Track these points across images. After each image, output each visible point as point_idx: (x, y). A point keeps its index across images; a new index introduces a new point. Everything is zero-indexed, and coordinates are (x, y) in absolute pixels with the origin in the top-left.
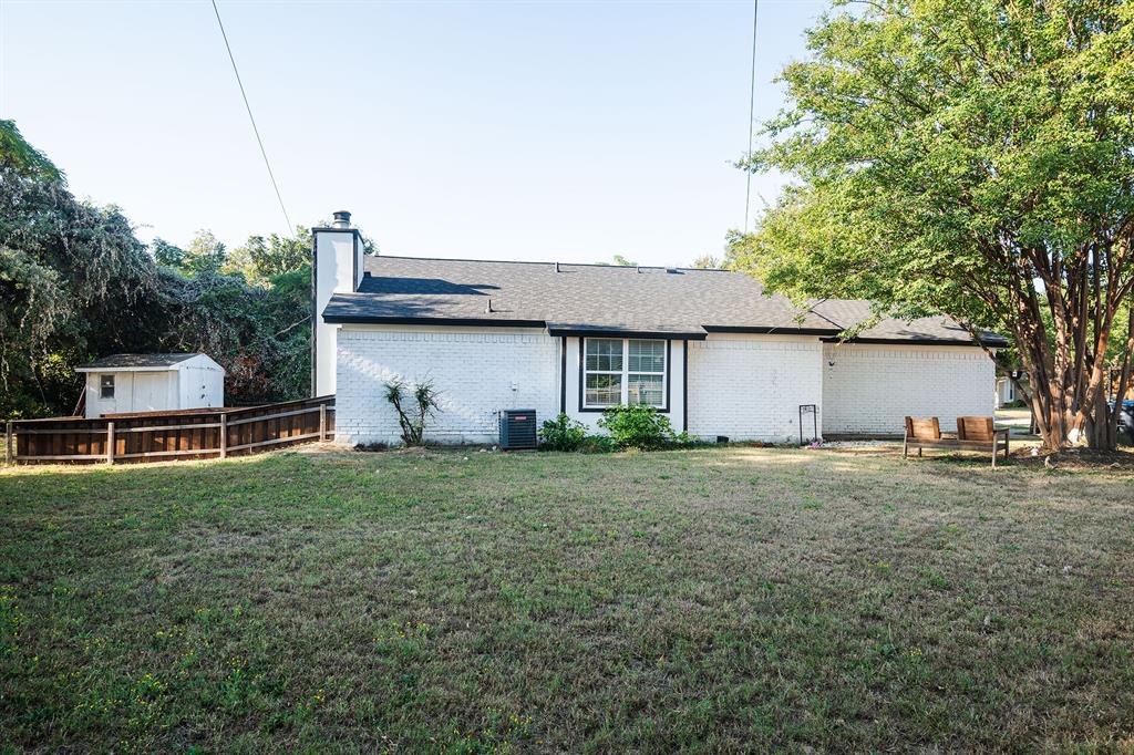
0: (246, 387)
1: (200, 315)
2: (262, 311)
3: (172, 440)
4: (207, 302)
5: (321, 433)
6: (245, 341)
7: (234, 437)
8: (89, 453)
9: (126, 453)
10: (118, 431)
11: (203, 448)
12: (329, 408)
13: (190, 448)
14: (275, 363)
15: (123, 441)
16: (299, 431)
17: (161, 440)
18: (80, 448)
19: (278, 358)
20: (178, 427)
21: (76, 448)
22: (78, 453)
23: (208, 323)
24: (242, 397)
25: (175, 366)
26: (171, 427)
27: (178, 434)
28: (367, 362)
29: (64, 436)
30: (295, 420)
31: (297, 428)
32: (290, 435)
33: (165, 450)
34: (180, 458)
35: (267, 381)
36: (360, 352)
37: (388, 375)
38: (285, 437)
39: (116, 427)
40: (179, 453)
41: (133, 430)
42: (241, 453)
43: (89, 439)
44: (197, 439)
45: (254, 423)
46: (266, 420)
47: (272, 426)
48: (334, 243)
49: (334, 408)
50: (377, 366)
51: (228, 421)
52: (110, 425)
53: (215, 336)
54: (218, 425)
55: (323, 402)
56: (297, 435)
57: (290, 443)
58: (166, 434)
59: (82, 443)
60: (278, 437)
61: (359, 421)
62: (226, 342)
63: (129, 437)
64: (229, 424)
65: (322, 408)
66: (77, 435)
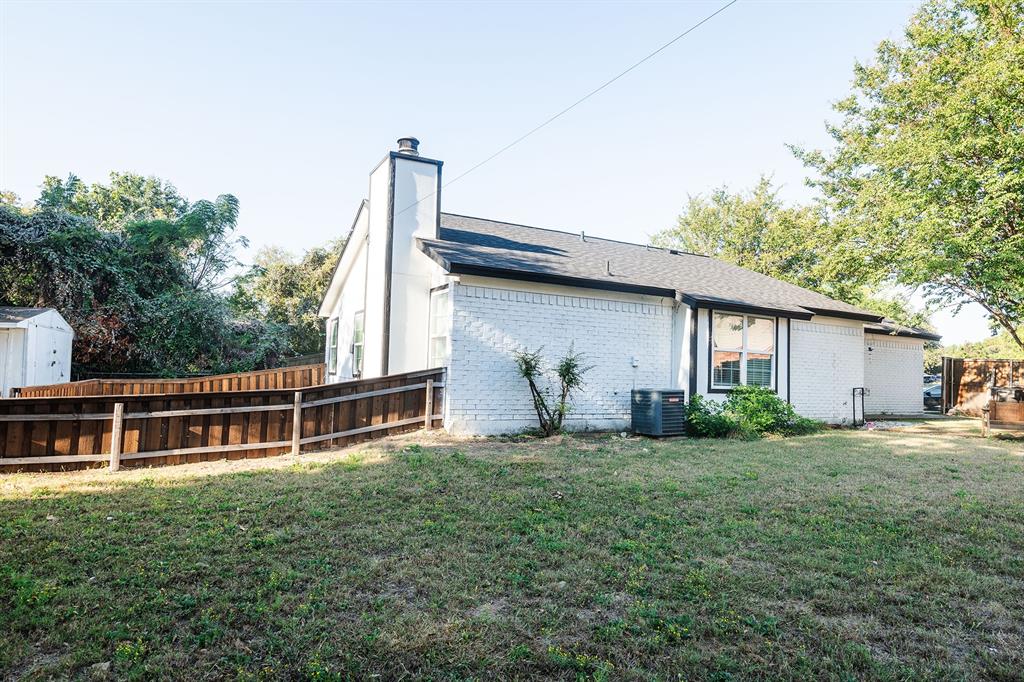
0: (102, 354)
1: (45, 260)
2: (124, 262)
3: (217, 430)
4: (57, 245)
5: (426, 418)
6: (102, 298)
7: (310, 425)
8: (74, 451)
9: (139, 451)
10: (131, 416)
11: (263, 439)
12: (437, 384)
13: (244, 441)
14: (140, 324)
15: (136, 433)
16: (396, 416)
17: (198, 430)
18: (59, 445)
19: (145, 320)
20: (228, 410)
21: (51, 443)
22: (54, 453)
23: (56, 271)
24: (94, 366)
25: (23, 324)
26: (218, 411)
27: (226, 421)
28: (486, 327)
29: (28, 426)
30: (392, 401)
31: (394, 411)
32: (385, 420)
33: (205, 444)
34: (228, 456)
35: (131, 347)
36: (479, 314)
37: (509, 346)
38: (378, 424)
39: (125, 411)
40: (227, 448)
41: (155, 414)
42: (318, 447)
43: (75, 431)
44: (255, 428)
45: (337, 404)
46: (355, 400)
47: (362, 409)
48: (415, 174)
49: (443, 384)
50: (497, 332)
51: (303, 400)
52: (118, 407)
53: (64, 289)
54: (289, 407)
55: (430, 377)
56: (394, 421)
57: (384, 432)
58: (207, 421)
59: (62, 437)
60: (369, 423)
61: (476, 402)
62: (78, 297)
63: (145, 427)
64: (305, 405)
65: (429, 385)
66: (53, 424)
